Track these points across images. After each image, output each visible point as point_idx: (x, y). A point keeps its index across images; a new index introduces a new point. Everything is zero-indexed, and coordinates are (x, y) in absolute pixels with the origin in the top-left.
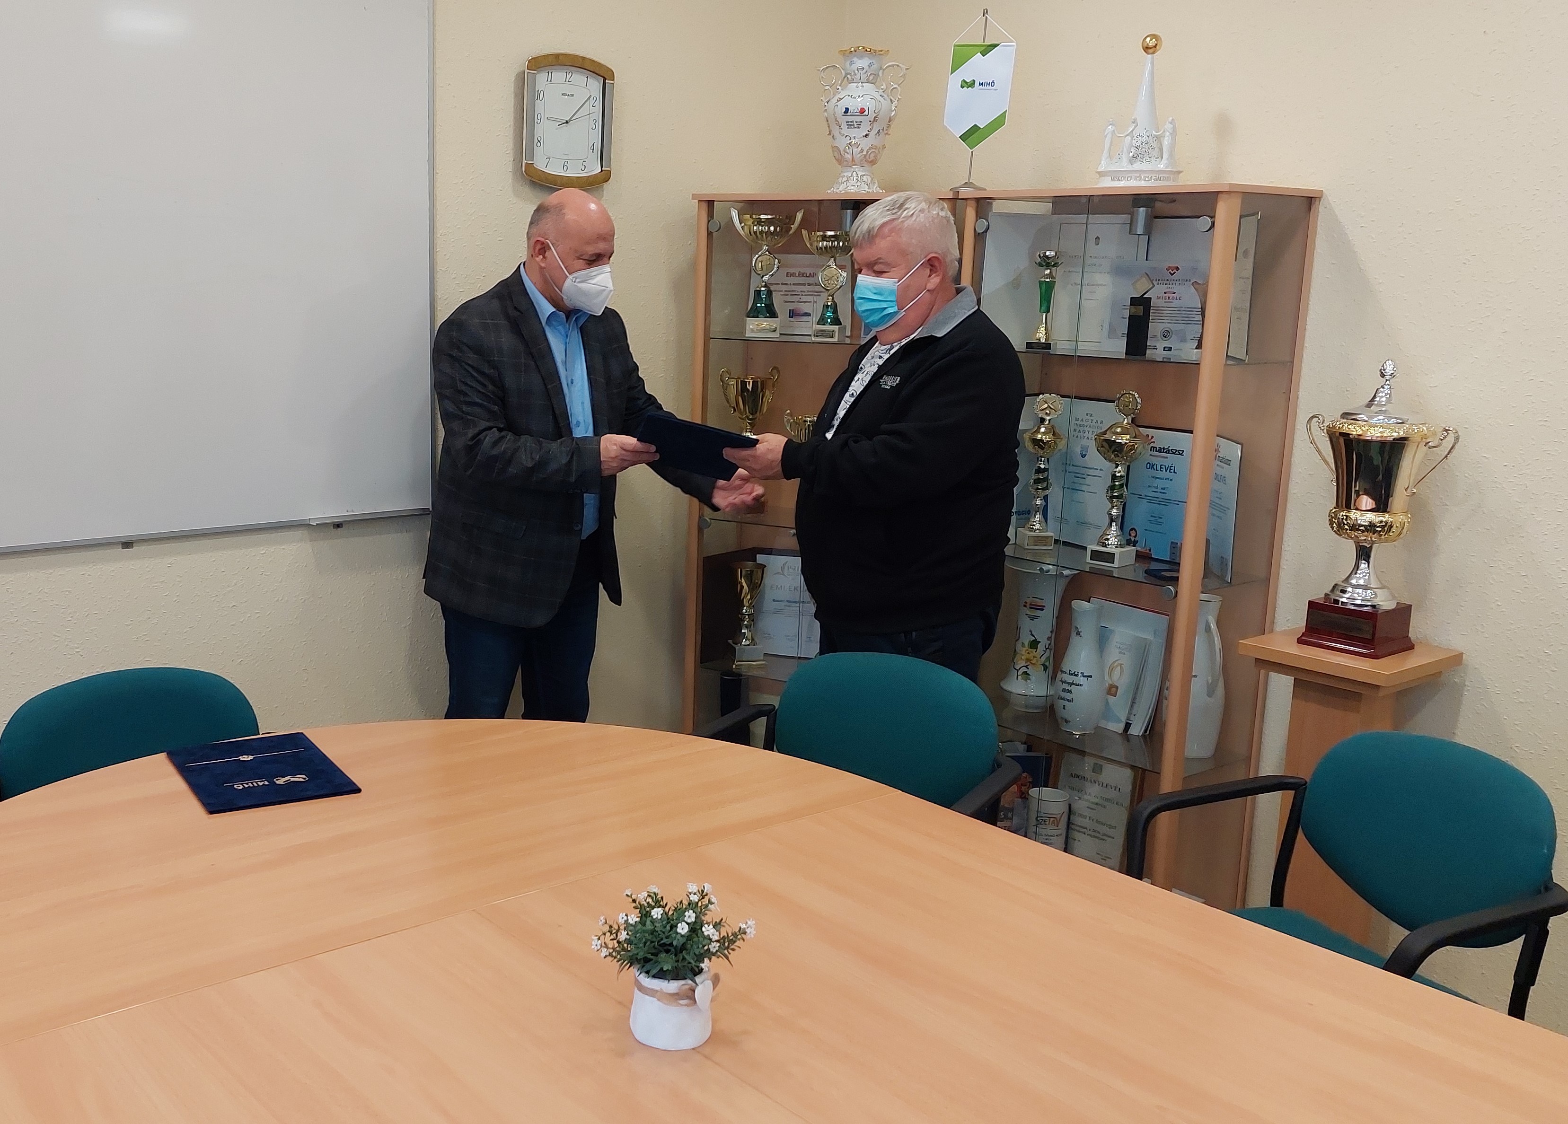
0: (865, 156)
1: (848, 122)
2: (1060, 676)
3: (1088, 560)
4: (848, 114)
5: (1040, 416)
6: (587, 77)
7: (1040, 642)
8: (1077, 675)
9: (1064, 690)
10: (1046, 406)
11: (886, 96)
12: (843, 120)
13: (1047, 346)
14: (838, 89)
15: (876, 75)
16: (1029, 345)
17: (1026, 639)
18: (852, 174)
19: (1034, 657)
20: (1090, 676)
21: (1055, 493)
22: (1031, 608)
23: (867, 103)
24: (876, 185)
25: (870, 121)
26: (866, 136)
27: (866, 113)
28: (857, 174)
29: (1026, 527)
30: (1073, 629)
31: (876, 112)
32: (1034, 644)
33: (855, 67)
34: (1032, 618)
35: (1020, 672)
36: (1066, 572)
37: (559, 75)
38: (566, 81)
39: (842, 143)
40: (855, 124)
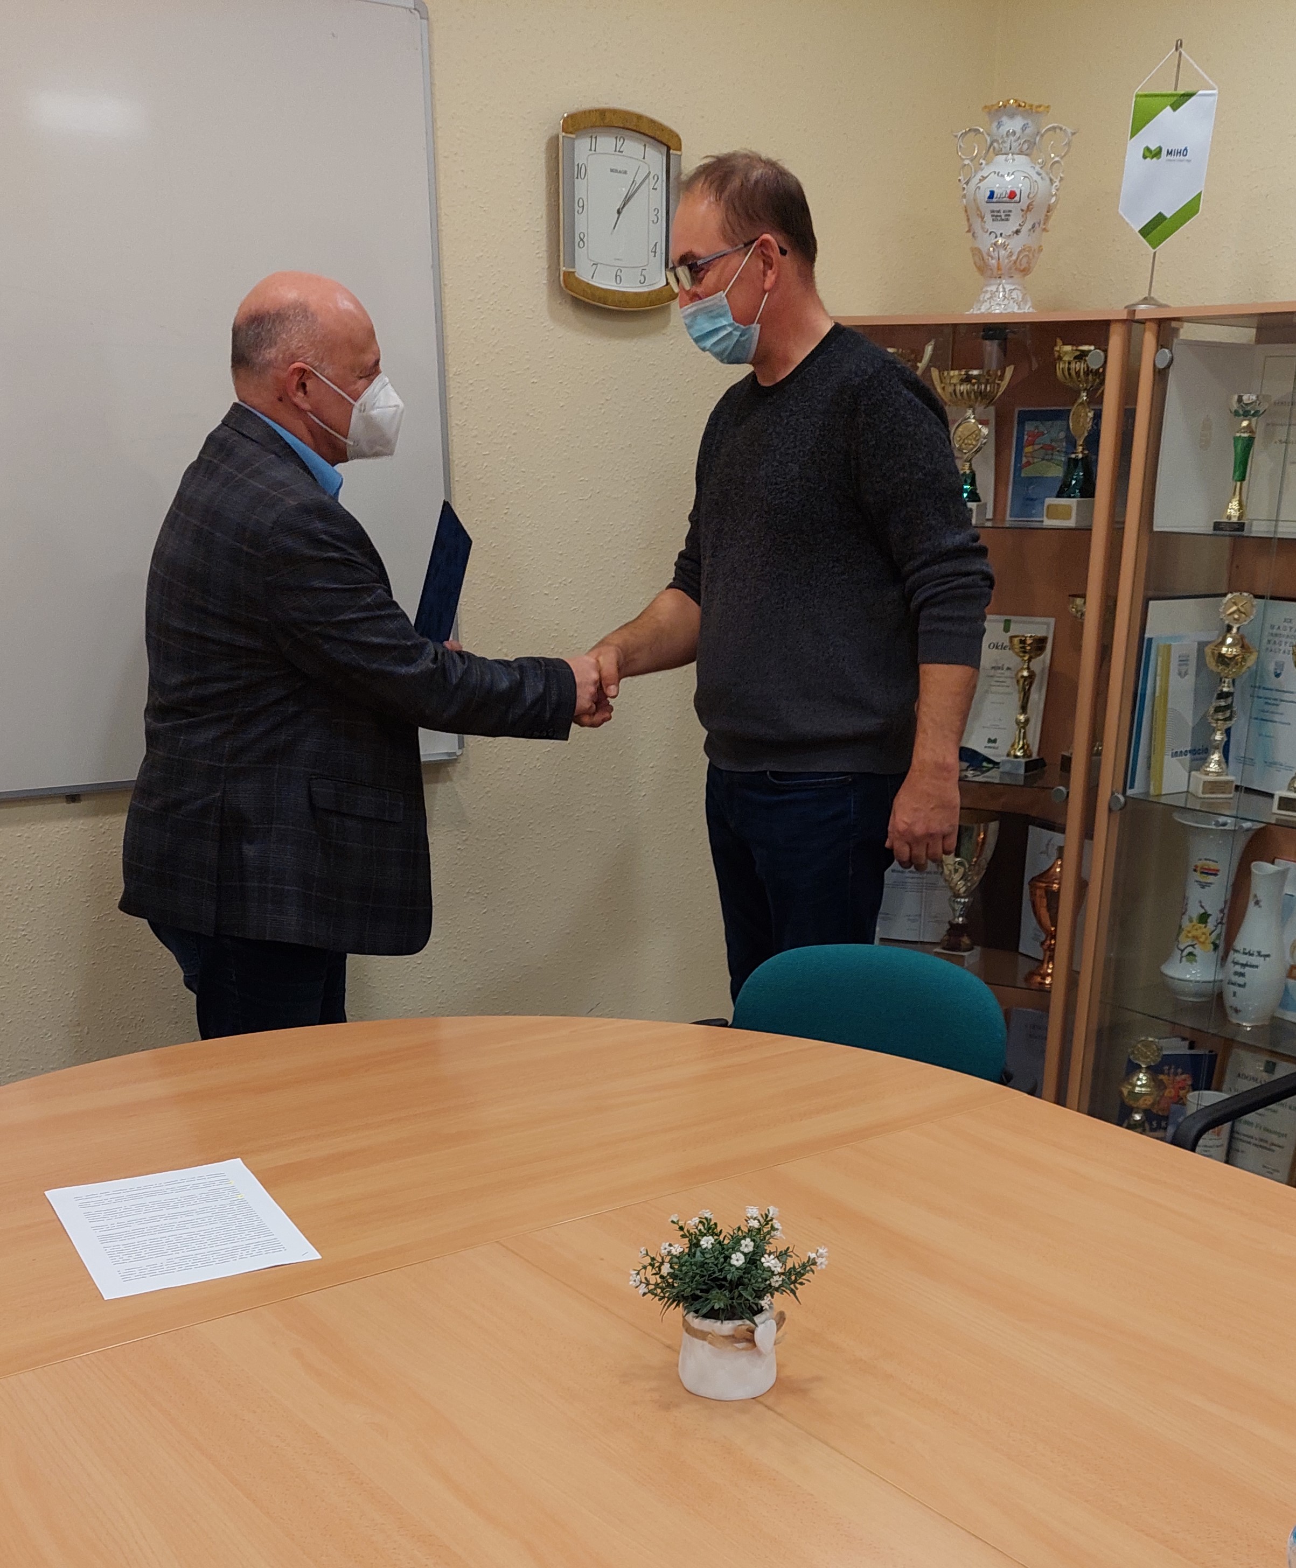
0: (1015, 262)
1: (993, 211)
2: (1233, 956)
3: (1275, 809)
4: (994, 200)
5: (1227, 622)
6: (645, 145)
7: (1210, 915)
8: (1252, 955)
9: (1236, 973)
10: (1234, 608)
11: (1044, 175)
12: (987, 208)
13: (1240, 526)
14: (981, 164)
15: (1032, 144)
16: (1217, 526)
17: (1194, 911)
18: (997, 288)
19: (1204, 934)
20: (1268, 956)
21: (1240, 724)
22: (1202, 873)
23: (1021, 186)
24: (1029, 304)
25: (1022, 210)
26: (1017, 232)
27: (1017, 198)
28: (1004, 288)
29: (1202, 770)
30: (1251, 897)
31: (1031, 196)
32: (1204, 918)
33: (1004, 130)
34: (1203, 885)
35: (1185, 953)
36: (1247, 825)
37: (606, 143)
38: (615, 151)
39: (985, 242)
40: (1002, 213)
